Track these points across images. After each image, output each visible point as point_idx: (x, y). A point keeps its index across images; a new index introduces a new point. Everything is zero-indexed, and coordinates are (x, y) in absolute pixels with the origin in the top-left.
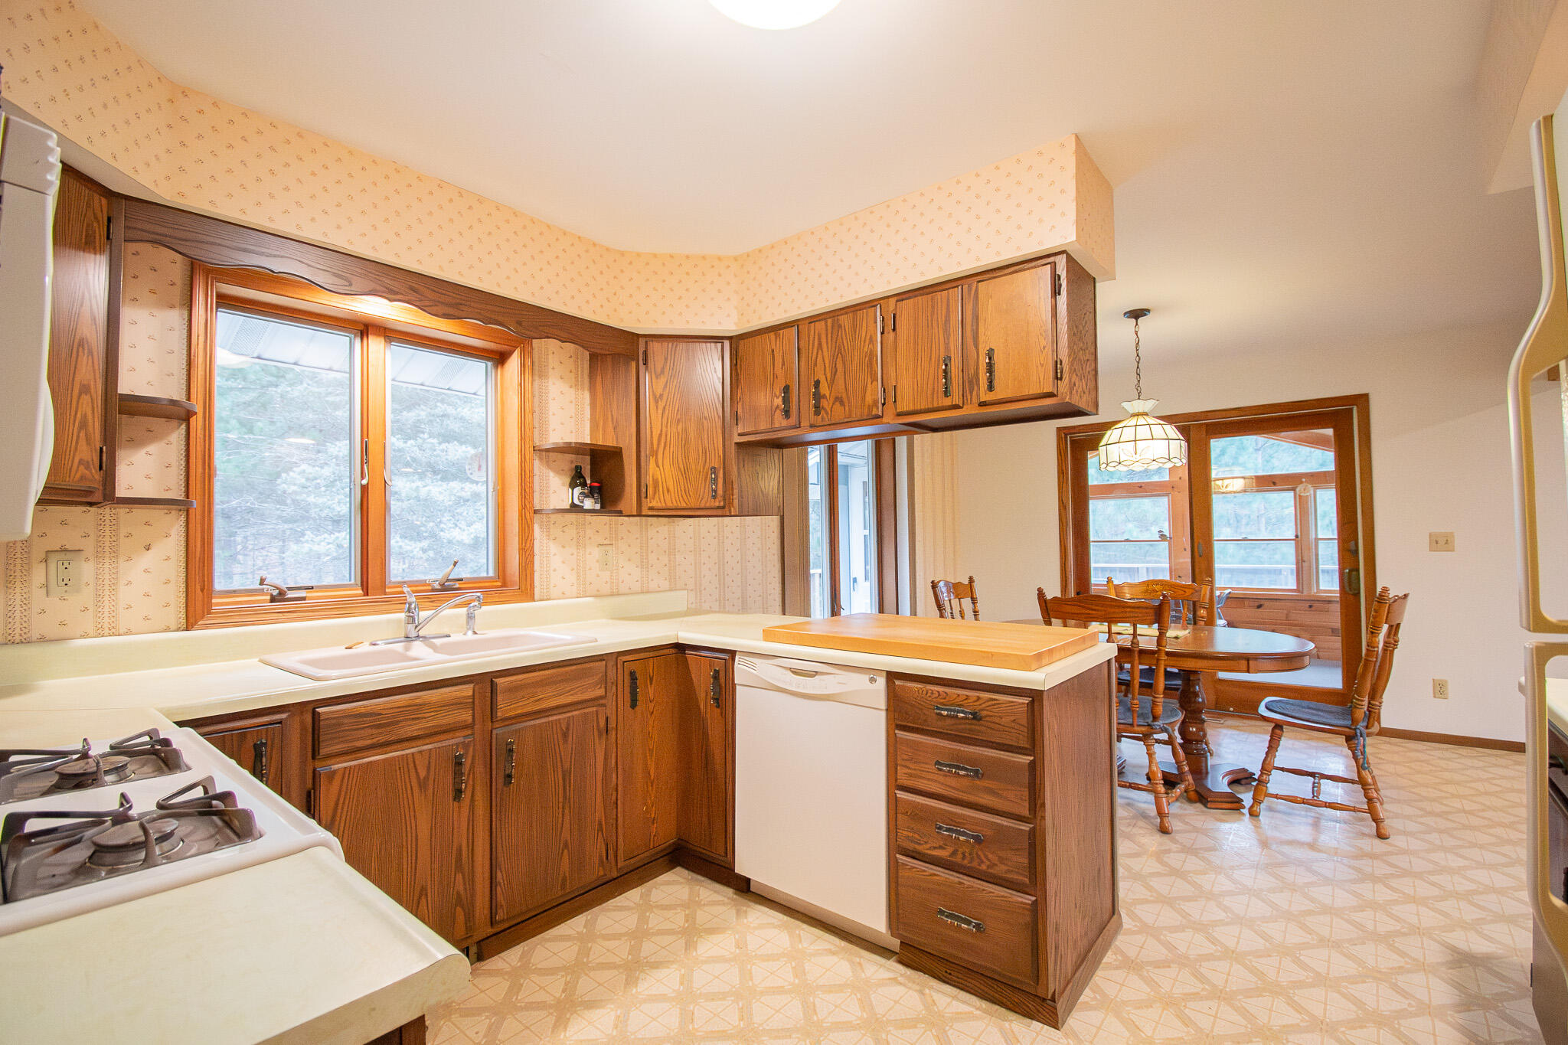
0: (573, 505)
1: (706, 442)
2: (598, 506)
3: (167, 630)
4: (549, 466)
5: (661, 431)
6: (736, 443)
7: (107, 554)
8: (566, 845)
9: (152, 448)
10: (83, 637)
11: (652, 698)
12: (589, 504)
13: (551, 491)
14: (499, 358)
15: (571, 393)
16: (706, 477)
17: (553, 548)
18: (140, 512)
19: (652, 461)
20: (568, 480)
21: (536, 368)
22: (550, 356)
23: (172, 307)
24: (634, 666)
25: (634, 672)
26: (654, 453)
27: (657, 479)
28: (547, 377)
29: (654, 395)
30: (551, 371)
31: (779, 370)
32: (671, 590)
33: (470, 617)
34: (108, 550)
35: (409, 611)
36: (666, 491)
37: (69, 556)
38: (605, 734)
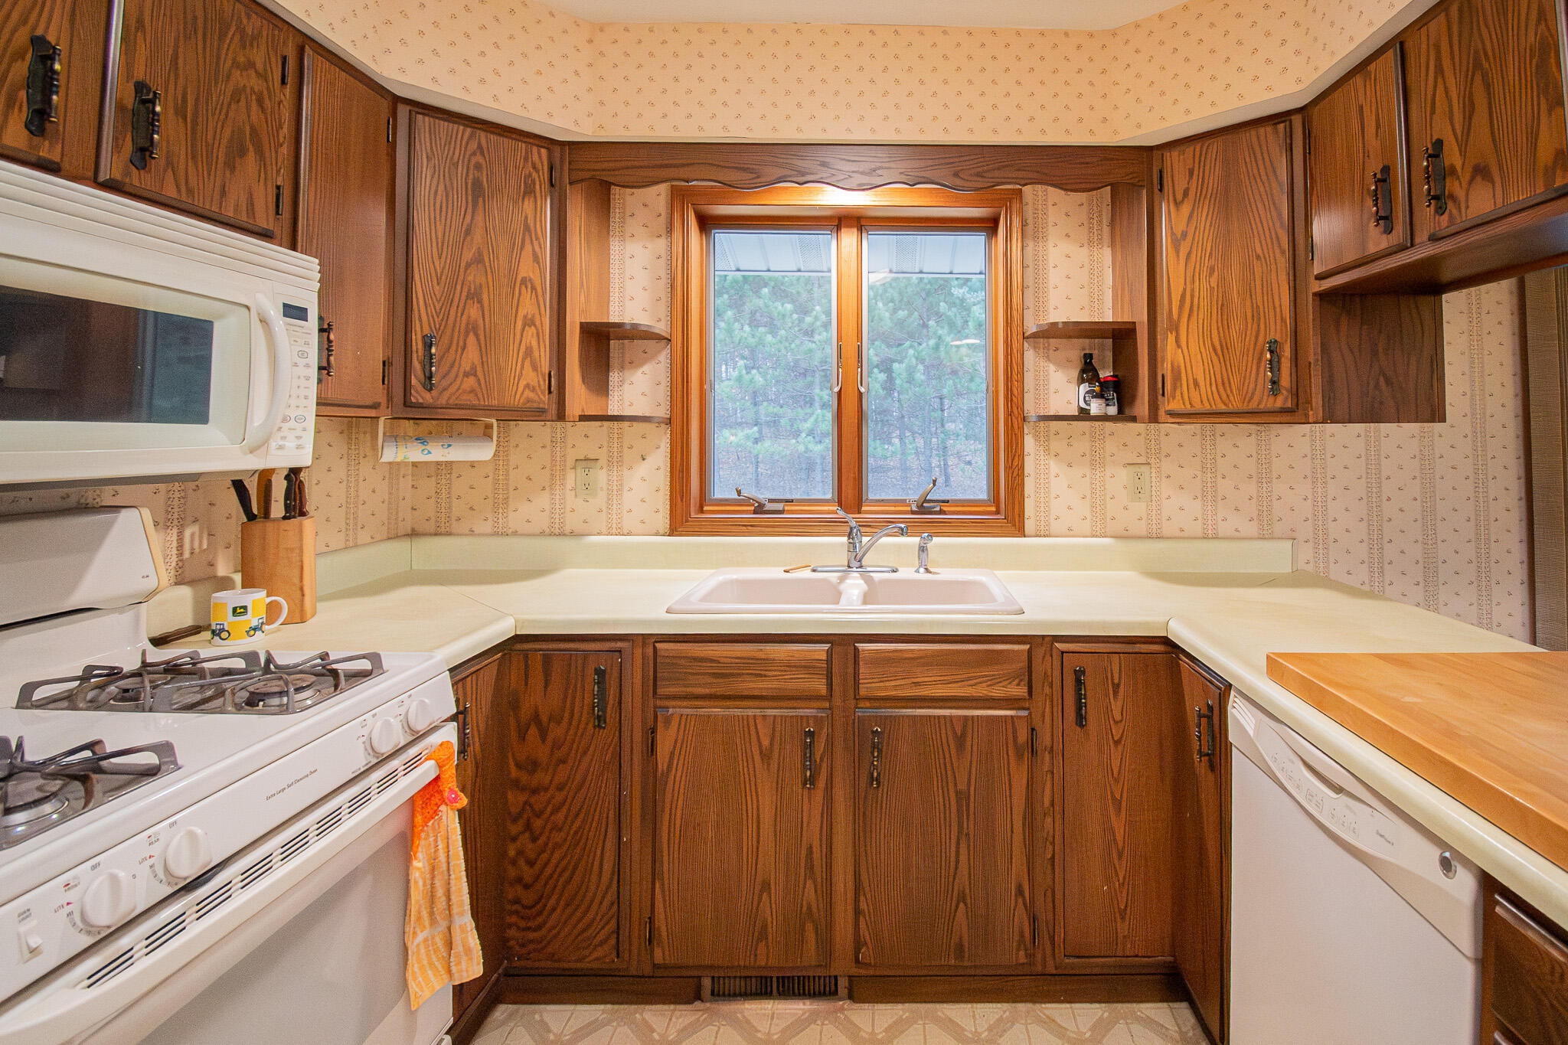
0: (1082, 410)
1: (1259, 298)
2: (1113, 410)
3: (657, 534)
4: (1048, 359)
5: (1185, 290)
6: (1315, 294)
7: (615, 464)
8: (962, 898)
9: (646, 368)
10: (599, 534)
11: (1118, 717)
12: (1096, 407)
13: (1052, 390)
14: (989, 226)
15: (1082, 254)
16: (1260, 359)
17: (1054, 467)
18: (638, 426)
19: (1171, 338)
20: (1075, 373)
21: (1030, 229)
22: (1051, 209)
23: (660, 236)
24: (1086, 662)
25: (1083, 672)
26: (1175, 327)
27: (1179, 367)
28: (1045, 238)
29: (1173, 234)
30: (1051, 229)
31: (1373, 143)
32: (1262, 538)
33: (922, 549)
34: (616, 461)
35: (850, 535)
36: (1192, 386)
37: (589, 464)
38: (1026, 755)
